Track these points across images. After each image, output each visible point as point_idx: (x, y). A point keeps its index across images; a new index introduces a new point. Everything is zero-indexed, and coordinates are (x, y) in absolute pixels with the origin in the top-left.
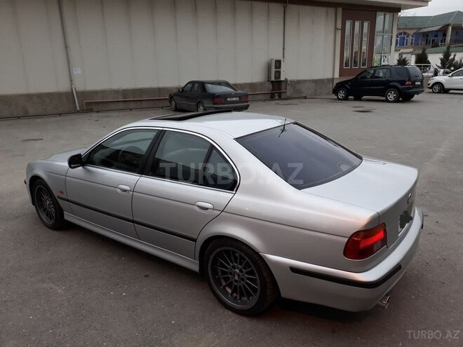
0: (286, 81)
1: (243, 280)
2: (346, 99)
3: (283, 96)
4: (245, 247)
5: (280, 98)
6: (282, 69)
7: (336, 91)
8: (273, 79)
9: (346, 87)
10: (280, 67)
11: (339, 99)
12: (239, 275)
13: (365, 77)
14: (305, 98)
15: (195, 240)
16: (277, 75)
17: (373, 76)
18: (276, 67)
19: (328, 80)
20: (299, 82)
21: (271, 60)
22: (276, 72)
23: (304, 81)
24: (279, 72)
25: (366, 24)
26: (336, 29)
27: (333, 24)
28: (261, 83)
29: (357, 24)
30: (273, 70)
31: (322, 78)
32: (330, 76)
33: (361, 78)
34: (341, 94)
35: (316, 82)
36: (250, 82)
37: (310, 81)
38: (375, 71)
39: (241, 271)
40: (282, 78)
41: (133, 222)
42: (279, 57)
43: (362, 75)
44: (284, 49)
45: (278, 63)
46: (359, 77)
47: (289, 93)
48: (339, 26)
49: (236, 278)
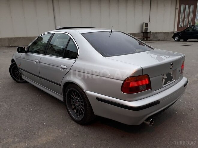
0: (150, 32)
1: (80, 105)
2: (179, 41)
3: (148, 39)
4: (78, 88)
5: (147, 40)
6: (148, 27)
7: (174, 37)
8: (144, 31)
9: (179, 35)
10: (147, 26)
11: (175, 41)
12: (78, 103)
13: (189, 30)
14: (159, 40)
15: (60, 85)
16: (146, 30)
17: (193, 30)
18: (145, 26)
19: (171, 32)
20: (156, 33)
21: (143, 23)
22: (145, 28)
23: (159, 33)
24: (147, 29)
25: (192, 7)
26: (176, 9)
27: (175, 6)
28: (138, 33)
29: (187, 6)
30: (144, 27)
31: (168, 31)
32: (172, 31)
33: (187, 31)
34: (177, 38)
35: (165, 33)
36: (133, 33)
37: (162, 33)
38: (194, 27)
39: (79, 101)
40: (148, 31)
41: (40, 77)
42: (147, 21)
43: (188, 29)
44: (150, 18)
45: (147, 25)
46: (186, 30)
47: (151, 38)
48: (178, 7)
49: (77, 105)
